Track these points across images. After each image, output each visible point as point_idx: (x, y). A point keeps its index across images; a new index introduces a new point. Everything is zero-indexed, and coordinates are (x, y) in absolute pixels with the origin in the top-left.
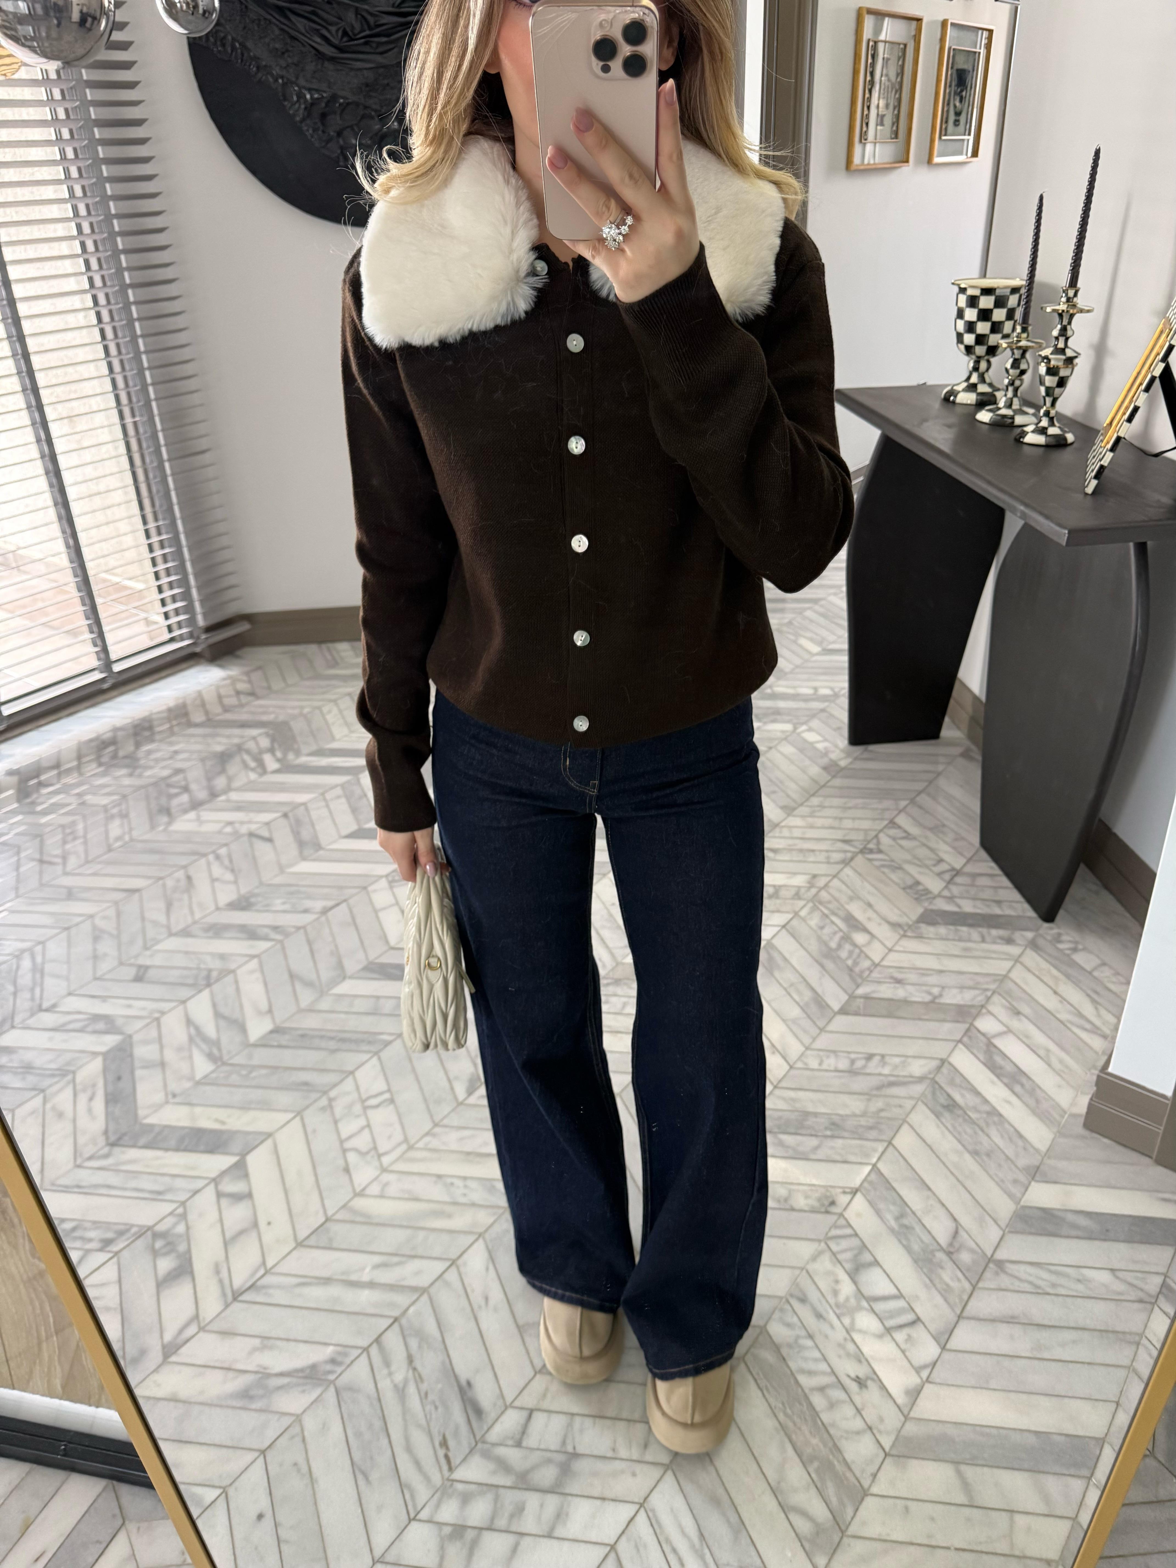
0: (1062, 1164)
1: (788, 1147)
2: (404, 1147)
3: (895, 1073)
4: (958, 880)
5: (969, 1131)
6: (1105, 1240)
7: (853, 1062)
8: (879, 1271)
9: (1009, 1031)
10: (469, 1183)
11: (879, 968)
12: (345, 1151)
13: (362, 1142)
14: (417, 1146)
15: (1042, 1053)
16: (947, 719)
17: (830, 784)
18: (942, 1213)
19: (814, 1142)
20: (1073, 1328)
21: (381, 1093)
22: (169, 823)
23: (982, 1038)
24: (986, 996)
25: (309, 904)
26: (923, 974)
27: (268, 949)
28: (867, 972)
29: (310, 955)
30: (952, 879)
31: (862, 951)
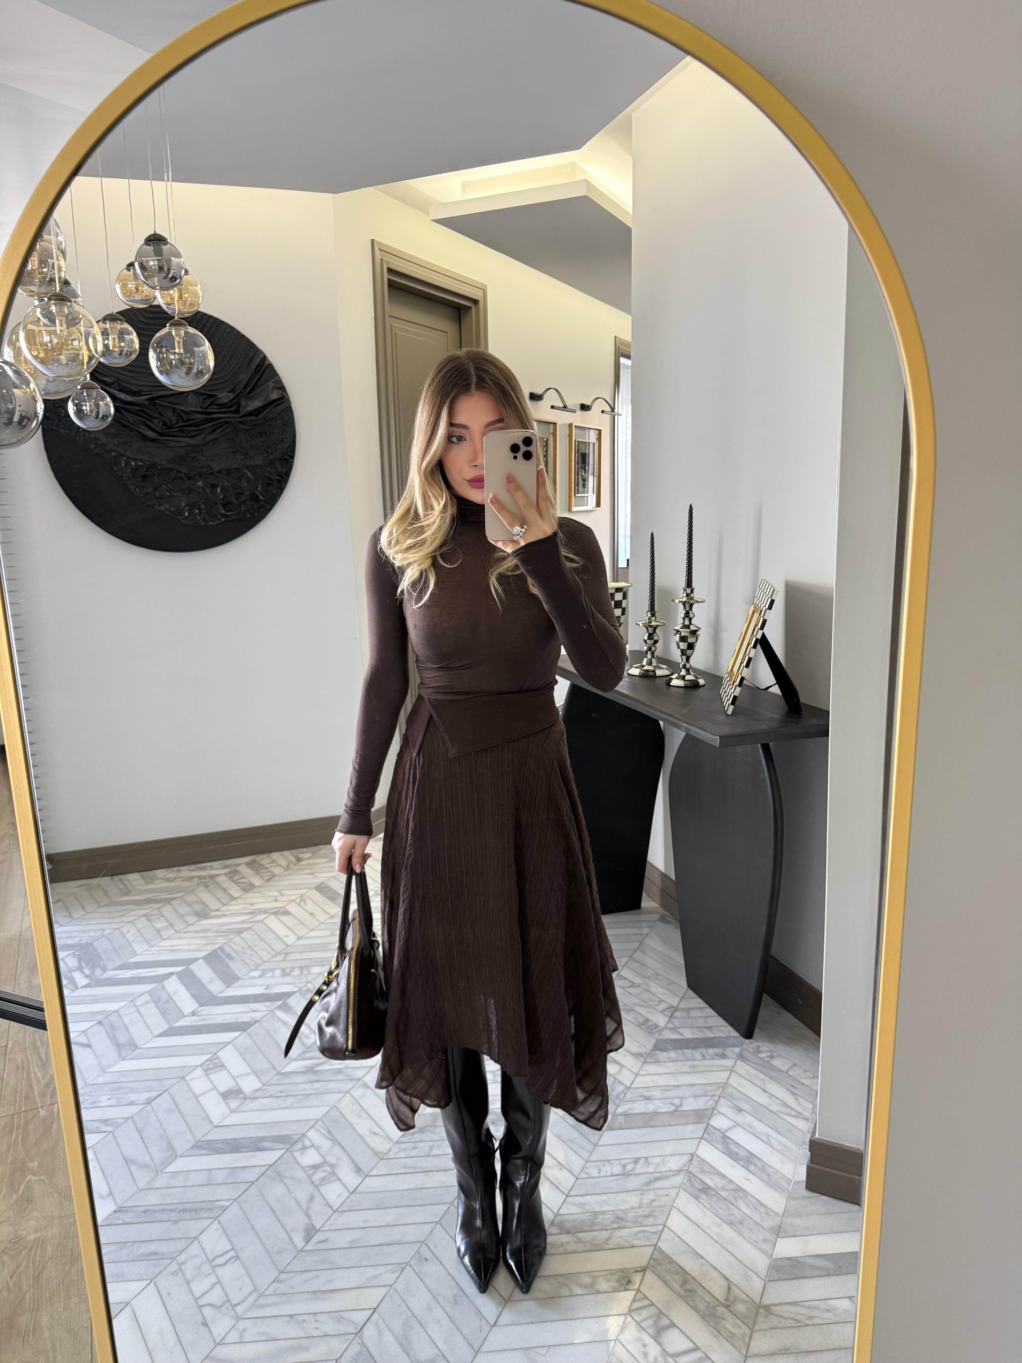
0: (798, 1221)
1: (586, 1242)
2: (255, 1295)
3: (658, 1170)
4: (677, 1014)
5: (723, 1207)
6: (840, 1275)
7: (624, 1166)
8: (677, 1330)
9: (737, 1125)
10: (319, 1317)
11: (630, 1090)
12: (201, 1307)
13: (216, 1296)
14: (266, 1293)
15: (764, 1138)
16: (644, 894)
18: (715, 1274)
19: (605, 1234)
20: (832, 1350)
21: (227, 1252)
23: (717, 1132)
24: (715, 1100)
25: (133, 1097)
26: (665, 1090)
27: (101, 1140)
28: (623, 1095)
29: (141, 1140)
30: (672, 1014)
31: (615, 1079)
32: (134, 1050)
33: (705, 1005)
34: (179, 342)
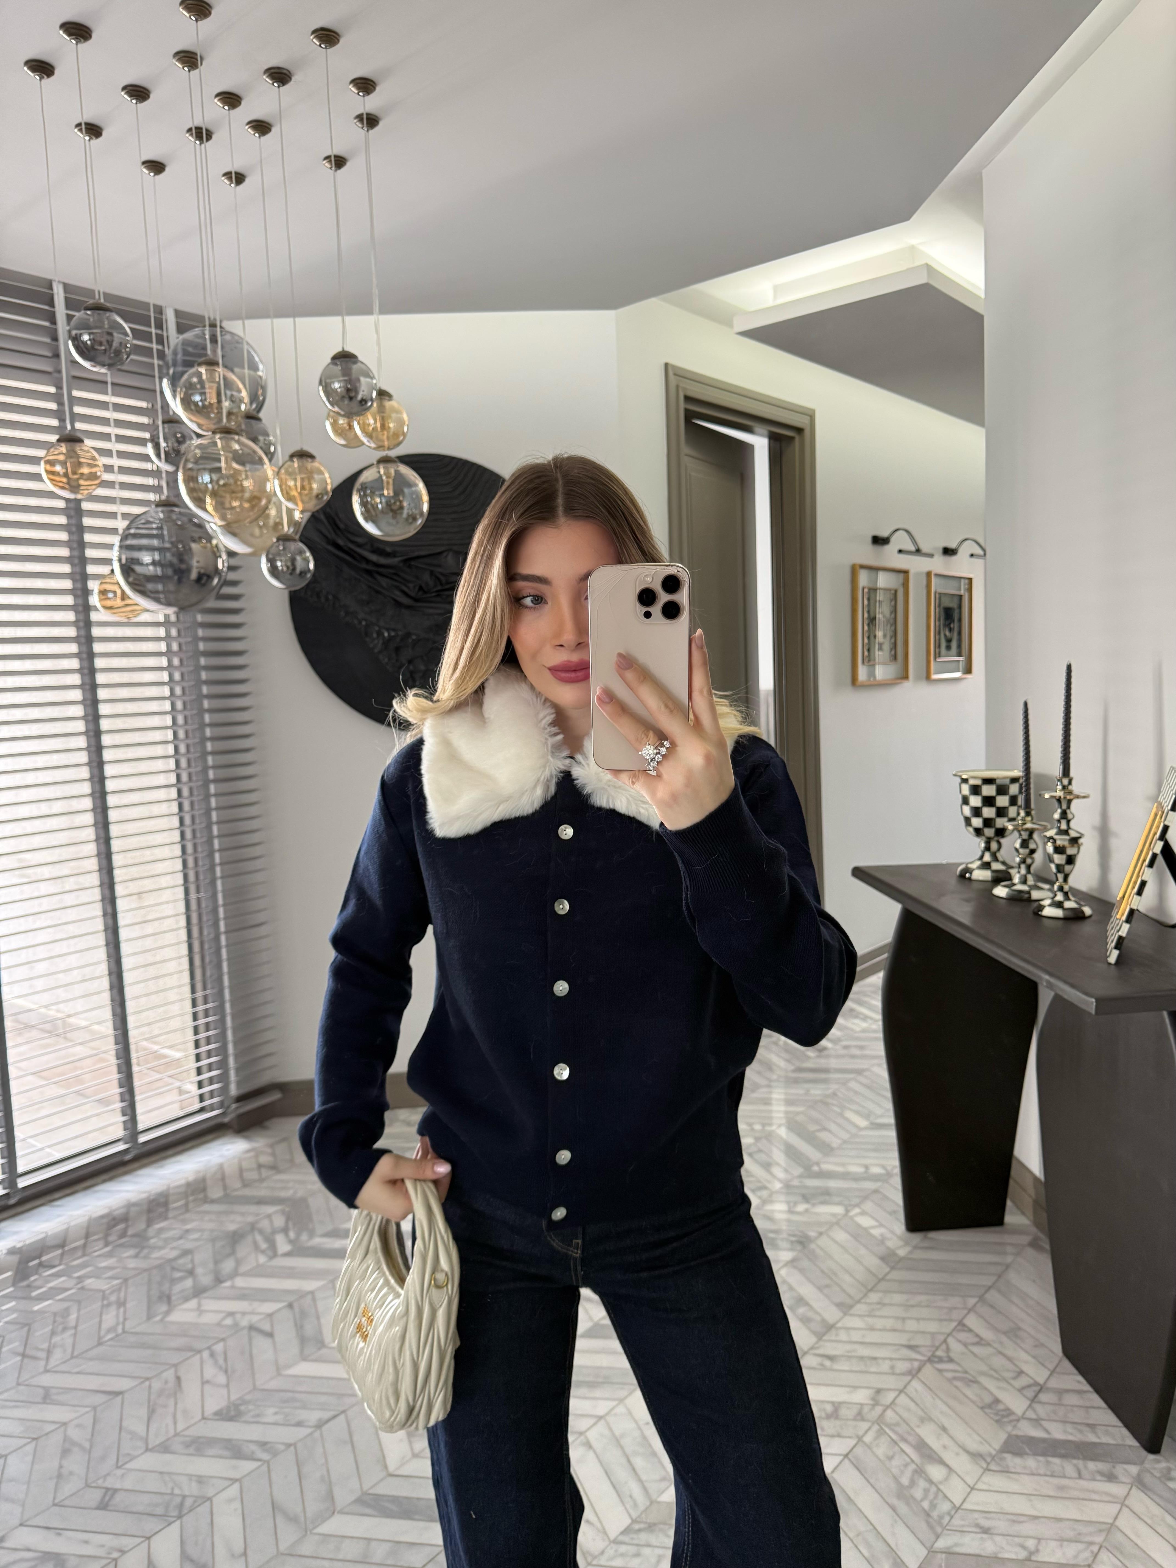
4: (1043, 1397)
11: (960, 1511)
16: (1009, 1203)
17: (888, 1277)
22: (167, 1313)
24: (1092, 1552)
25: (303, 1415)
26: (1014, 1521)
27: (252, 1471)
28: (947, 1518)
29: (298, 1480)
30: (1036, 1396)
31: (939, 1489)
32: (319, 1349)
33: (1087, 1387)
34: (388, 483)
